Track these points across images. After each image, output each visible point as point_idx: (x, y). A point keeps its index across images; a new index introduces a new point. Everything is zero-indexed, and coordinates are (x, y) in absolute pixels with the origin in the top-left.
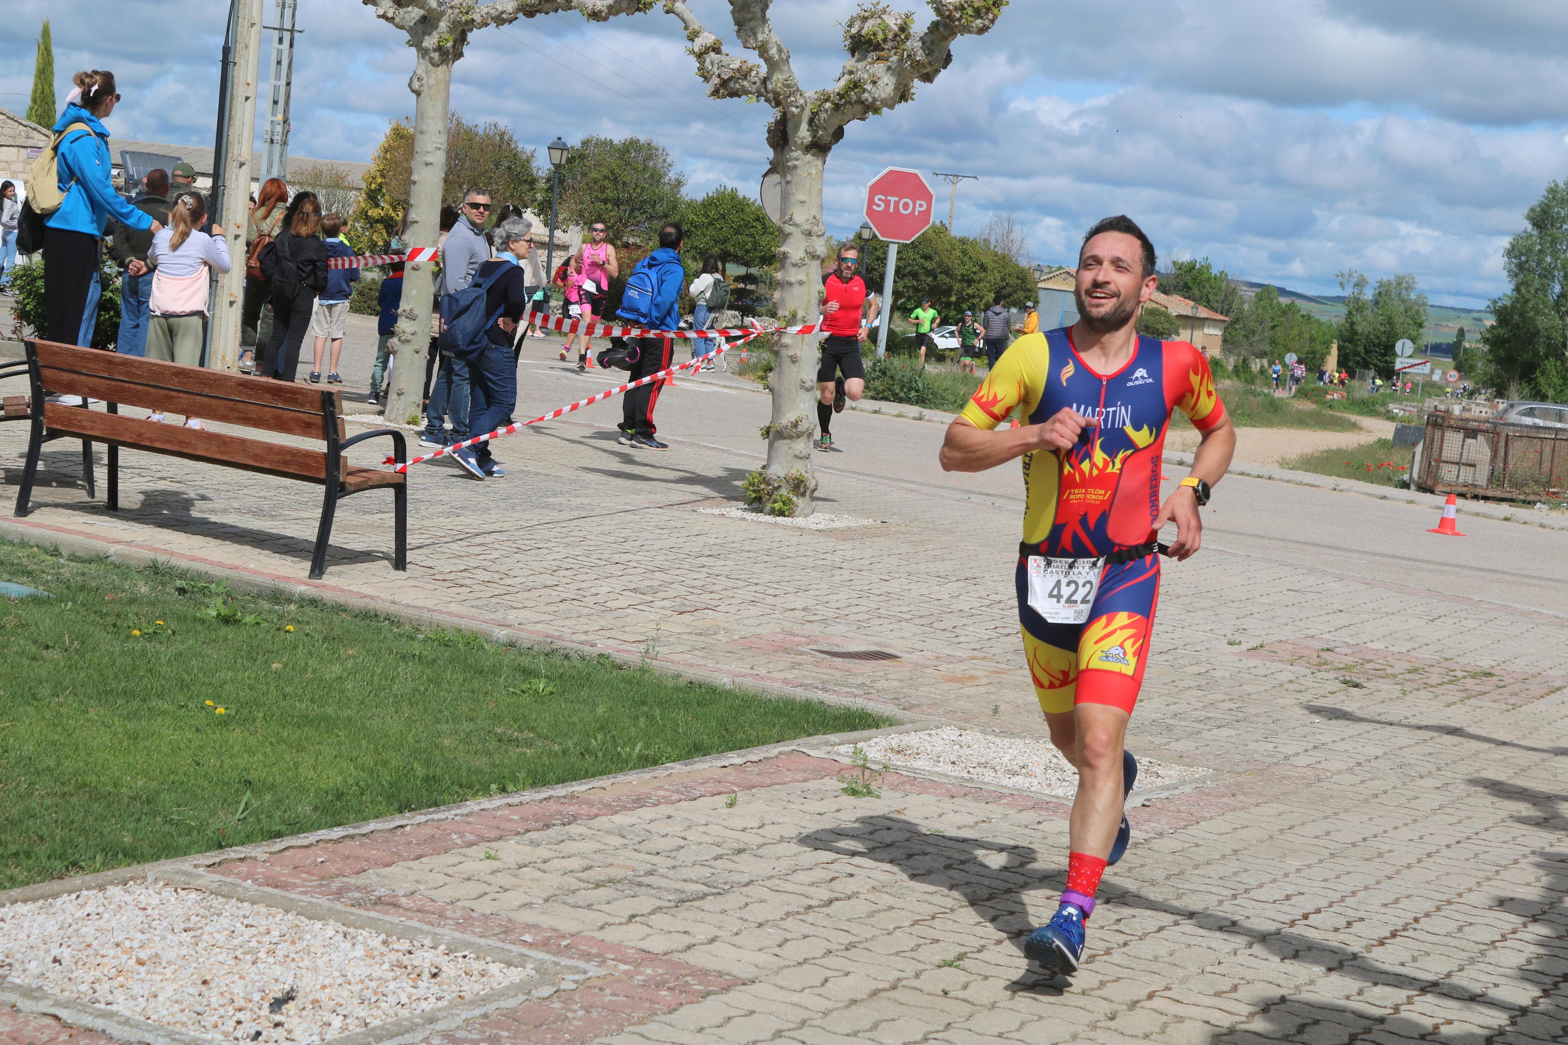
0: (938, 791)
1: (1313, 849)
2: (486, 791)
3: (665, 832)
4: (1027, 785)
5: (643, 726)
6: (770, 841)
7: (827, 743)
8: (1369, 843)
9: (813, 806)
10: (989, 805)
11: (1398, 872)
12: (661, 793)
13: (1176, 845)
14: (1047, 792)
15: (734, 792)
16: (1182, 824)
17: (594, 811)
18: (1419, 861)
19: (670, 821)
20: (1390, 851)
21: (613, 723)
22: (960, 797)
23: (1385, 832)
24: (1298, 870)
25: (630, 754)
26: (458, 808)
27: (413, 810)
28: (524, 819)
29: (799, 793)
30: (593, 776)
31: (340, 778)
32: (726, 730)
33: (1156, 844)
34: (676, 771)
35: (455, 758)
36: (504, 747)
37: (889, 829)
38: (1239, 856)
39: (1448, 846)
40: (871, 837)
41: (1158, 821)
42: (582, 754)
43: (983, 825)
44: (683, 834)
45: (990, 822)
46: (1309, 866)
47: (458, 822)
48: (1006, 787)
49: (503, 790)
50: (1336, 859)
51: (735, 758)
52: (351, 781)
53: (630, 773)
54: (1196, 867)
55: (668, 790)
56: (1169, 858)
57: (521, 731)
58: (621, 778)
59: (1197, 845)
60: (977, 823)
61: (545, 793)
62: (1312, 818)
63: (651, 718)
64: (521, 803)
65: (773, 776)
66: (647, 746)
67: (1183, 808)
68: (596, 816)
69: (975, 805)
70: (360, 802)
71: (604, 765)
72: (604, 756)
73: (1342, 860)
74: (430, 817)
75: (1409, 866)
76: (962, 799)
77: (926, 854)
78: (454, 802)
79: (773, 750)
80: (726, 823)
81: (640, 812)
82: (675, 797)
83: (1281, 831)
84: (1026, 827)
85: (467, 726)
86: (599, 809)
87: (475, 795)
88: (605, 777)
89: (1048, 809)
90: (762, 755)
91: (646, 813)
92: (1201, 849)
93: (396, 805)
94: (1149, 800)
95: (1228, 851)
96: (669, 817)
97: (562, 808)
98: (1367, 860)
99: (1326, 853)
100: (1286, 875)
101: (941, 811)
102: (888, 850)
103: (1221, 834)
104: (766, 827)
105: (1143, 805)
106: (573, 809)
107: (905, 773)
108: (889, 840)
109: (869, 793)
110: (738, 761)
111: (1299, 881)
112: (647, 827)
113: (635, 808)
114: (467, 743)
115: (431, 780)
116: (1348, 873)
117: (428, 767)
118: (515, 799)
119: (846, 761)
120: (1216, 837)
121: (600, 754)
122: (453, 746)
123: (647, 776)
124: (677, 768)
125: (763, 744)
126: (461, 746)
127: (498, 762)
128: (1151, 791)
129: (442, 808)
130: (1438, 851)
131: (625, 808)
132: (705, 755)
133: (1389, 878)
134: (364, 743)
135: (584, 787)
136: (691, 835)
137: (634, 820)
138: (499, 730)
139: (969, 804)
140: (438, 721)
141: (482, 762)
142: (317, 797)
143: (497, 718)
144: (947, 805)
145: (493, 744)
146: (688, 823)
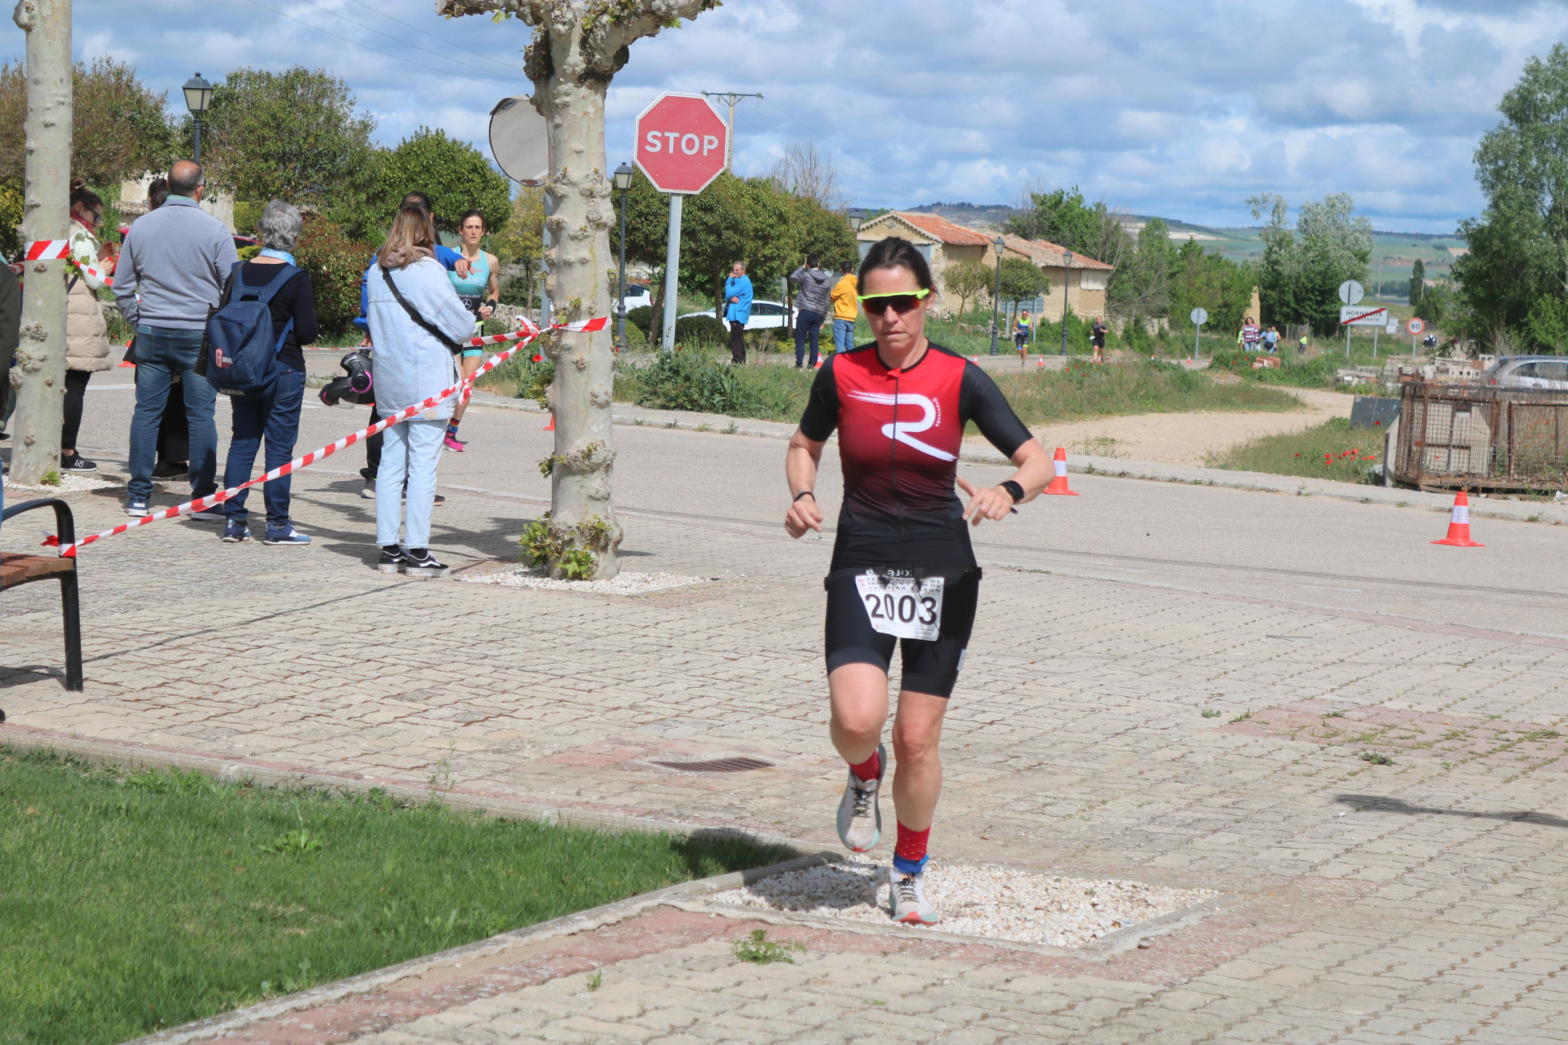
0: (864, 947)
1: (1375, 991)
2: (255, 990)
3: (513, 1031)
4: (978, 930)
5: (450, 885)
6: (657, 1033)
7: (702, 891)
8: (1447, 978)
9: (704, 980)
10: (936, 962)
11: (1494, 1015)
12: (497, 977)
13: (1193, 998)
14: (1008, 937)
15: (593, 968)
16: (1196, 968)
17: (413, 1009)
18: (1519, 998)
19: (518, 1016)
20: (1477, 987)
21: (409, 884)
22: (895, 953)
23: (1464, 961)
24: (1363, 1022)
25: (442, 926)
26: (228, 1019)
27: (164, 1026)
28: (321, 1028)
29: (680, 962)
30: (399, 960)
31: (57, 990)
32: (563, 882)
33: (1169, 999)
34: (508, 945)
35: (207, 949)
36: (268, 929)
37: (812, 1004)
38: (1281, 1008)
39: (1551, 975)
40: (791, 1018)
41: (1164, 967)
42: (378, 931)
43: (934, 989)
44: (540, 1032)
45: (942, 984)
46: (1376, 1015)
47: (231, 1040)
48: (952, 934)
49: (280, 988)
50: (1408, 1004)
51: (584, 921)
52: (73, 993)
53: (450, 952)
54: (1228, 1027)
55: (504, 972)
56: (1190, 1017)
57: (287, 905)
58: (438, 960)
59: (1224, 998)
60: (925, 987)
61: (342, 989)
62: (1363, 949)
63: (460, 875)
64: (313, 1006)
65: (640, 942)
66: (463, 912)
67: (1192, 947)
68: (417, 1016)
69: (917, 962)
70: (91, 1022)
71: (411, 944)
72: (407, 930)
73: (1417, 1004)
74: (192, 1035)
75: (1507, 1006)
76: (898, 956)
77: (870, 1036)
78: (218, 1012)
79: (634, 906)
80: (594, 1013)
81: (475, 1005)
82: (517, 981)
83: (1329, 970)
84: (991, 988)
85: (213, 903)
86: (419, 1006)
87: (242, 998)
88: (416, 961)
89: (1015, 961)
90: (621, 915)
91: (482, 1007)
92: (1229, 1001)
93: (139, 1022)
94: (1145, 939)
95: (1265, 1003)
96: (516, 1010)
97: (368, 1008)
98: (1449, 1001)
99: (1394, 995)
100: (1349, 1030)
101: (875, 975)
102: (818, 1033)
103: (1251, 979)
104: (649, 1015)
105: (1140, 947)
106: (383, 1009)
107: (815, 925)
108: (815, 1020)
109: (777, 958)
110: (590, 924)
111: (1368, 1037)
112: (490, 1026)
113: (466, 1002)
114: (218, 926)
115: (182, 982)
116: (1430, 1021)
117: (173, 964)
118: (303, 1001)
119: (733, 914)
120: (1244, 984)
121: (401, 929)
122: (199, 933)
123: (474, 955)
124: (510, 940)
125: (617, 898)
126: (210, 933)
127: (264, 949)
128: (1145, 927)
129: (207, 1021)
130: (1540, 983)
131: (452, 1002)
132: (540, 920)
133: (1485, 1024)
134: (78, 938)
135: (392, 977)
136: (553, 1033)
137: (470, 1018)
138: (258, 905)
139: (908, 962)
140: (174, 900)
141: (240, 951)
142: (28, 1017)
143: (252, 888)
144: (881, 965)
145: (252, 926)
146: (542, 1017)
